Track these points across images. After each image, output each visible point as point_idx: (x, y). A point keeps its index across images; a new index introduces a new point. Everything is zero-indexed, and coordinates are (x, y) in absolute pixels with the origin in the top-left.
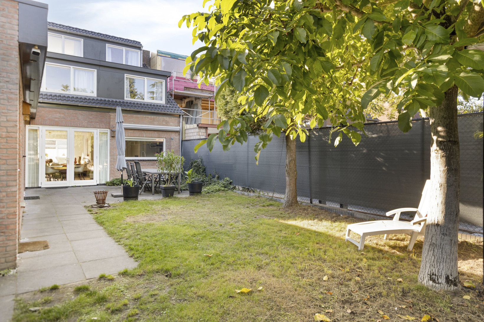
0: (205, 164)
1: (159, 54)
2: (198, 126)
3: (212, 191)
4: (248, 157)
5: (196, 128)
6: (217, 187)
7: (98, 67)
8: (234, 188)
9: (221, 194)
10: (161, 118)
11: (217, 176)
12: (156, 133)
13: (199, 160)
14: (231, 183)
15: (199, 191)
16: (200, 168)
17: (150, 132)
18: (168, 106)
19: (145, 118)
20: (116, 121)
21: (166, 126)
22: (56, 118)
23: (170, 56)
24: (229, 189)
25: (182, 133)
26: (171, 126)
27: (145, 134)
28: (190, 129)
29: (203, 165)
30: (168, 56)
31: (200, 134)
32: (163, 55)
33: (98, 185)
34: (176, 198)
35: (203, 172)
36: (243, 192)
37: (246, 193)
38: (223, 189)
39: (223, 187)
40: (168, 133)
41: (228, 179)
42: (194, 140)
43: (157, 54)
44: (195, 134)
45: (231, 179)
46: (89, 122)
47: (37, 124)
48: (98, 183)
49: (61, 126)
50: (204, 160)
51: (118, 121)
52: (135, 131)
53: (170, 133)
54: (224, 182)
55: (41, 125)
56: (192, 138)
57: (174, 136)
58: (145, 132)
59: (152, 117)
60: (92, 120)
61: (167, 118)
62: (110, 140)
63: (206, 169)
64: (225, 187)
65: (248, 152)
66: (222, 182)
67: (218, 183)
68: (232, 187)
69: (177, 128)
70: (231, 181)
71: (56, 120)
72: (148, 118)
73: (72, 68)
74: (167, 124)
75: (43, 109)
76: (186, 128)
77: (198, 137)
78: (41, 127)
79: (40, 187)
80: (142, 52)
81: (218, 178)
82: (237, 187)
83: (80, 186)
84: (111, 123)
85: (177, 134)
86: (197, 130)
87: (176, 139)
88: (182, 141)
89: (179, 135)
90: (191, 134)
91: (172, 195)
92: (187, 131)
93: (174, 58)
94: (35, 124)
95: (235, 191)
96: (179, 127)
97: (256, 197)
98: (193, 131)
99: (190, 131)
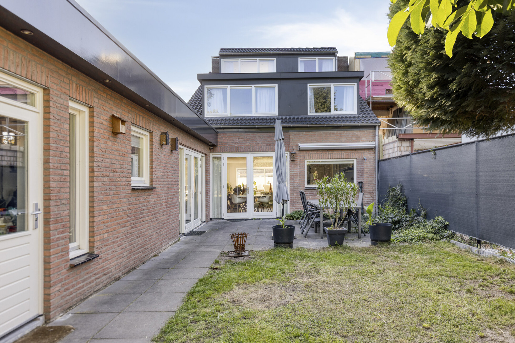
0: (406, 193)
1: (357, 57)
2: (397, 137)
3: (411, 239)
4: (477, 181)
5: (396, 141)
6: (420, 232)
7: (279, 81)
8: (453, 236)
9: (425, 245)
10: (351, 132)
11: (423, 213)
12: (343, 152)
13: (398, 188)
14: (446, 227)
15: (385, 238)
16: (400, 199)
17: (336, 152)
18: (360, 116)
19: (330, 134)
20: (275, 139)
21: (356, 142)
22: (235, 143)
23: (370, 56)
24: (443, 237)
25: (379, 150)
26: (364, 141)
27: (330, 154)
28: (389, 143)
29: (403, 195)
30: (368, 56)
31: (402, 149)
32: (362, 57)
33: (277, 218)
34: (346, 248)
35: (403, 205)
36: (468, 246)
37: (474, 249)
38: (431, 235)
39: (432, 232)
40: (359, 152)
41: (440, 219)
42: (393, 158)
43: (355, 57)
44: (395, 149)
45: (446, 220)
46: (267, 145)
47: (219, 152)
48: (278, 216)
49: (241, 152)
50: (405, 188)
51: (277, 139)
52: (318, 152)
53: (362, 151)
54: (434, 224)
55: (223, 152)
56: (391, 156)
57: (367, 155)
58: (330, 152)
59: (339, 132)
60: (271, 143)
61: (357, 132)
62: (290, 164)
63: (408, 202)
64: (435, 233)
65: (477, 172)
66: (430, 223)
67: (424, 226)
68: (447, 233)
69: (371, 144)
70: (447, 223)
71: (236, 145)
72: (333, 134)
73: (253, 87)
74: (358, 139)
75: (224, 135)
76: (383, 143)
77: (399, 154)
78: (222, 154)
79: (223, 219)
80: (337, 58)
81: (426, 216)
82: (458, 234)
83: (259, 219)
84: (291, 144)
85: (372, 152)
86: (398, 144)
87: (371, 159)
88: (378, 162)
89: (375, 153)
90: (390, 151)
91: (341, 243)
92: (385, 148)
93: (376, 57)
94: (217, 152)
95: (453, 241)
96: (374, 143)
97: (496, 262)
98: (392, 146)
99: (388, 147)
